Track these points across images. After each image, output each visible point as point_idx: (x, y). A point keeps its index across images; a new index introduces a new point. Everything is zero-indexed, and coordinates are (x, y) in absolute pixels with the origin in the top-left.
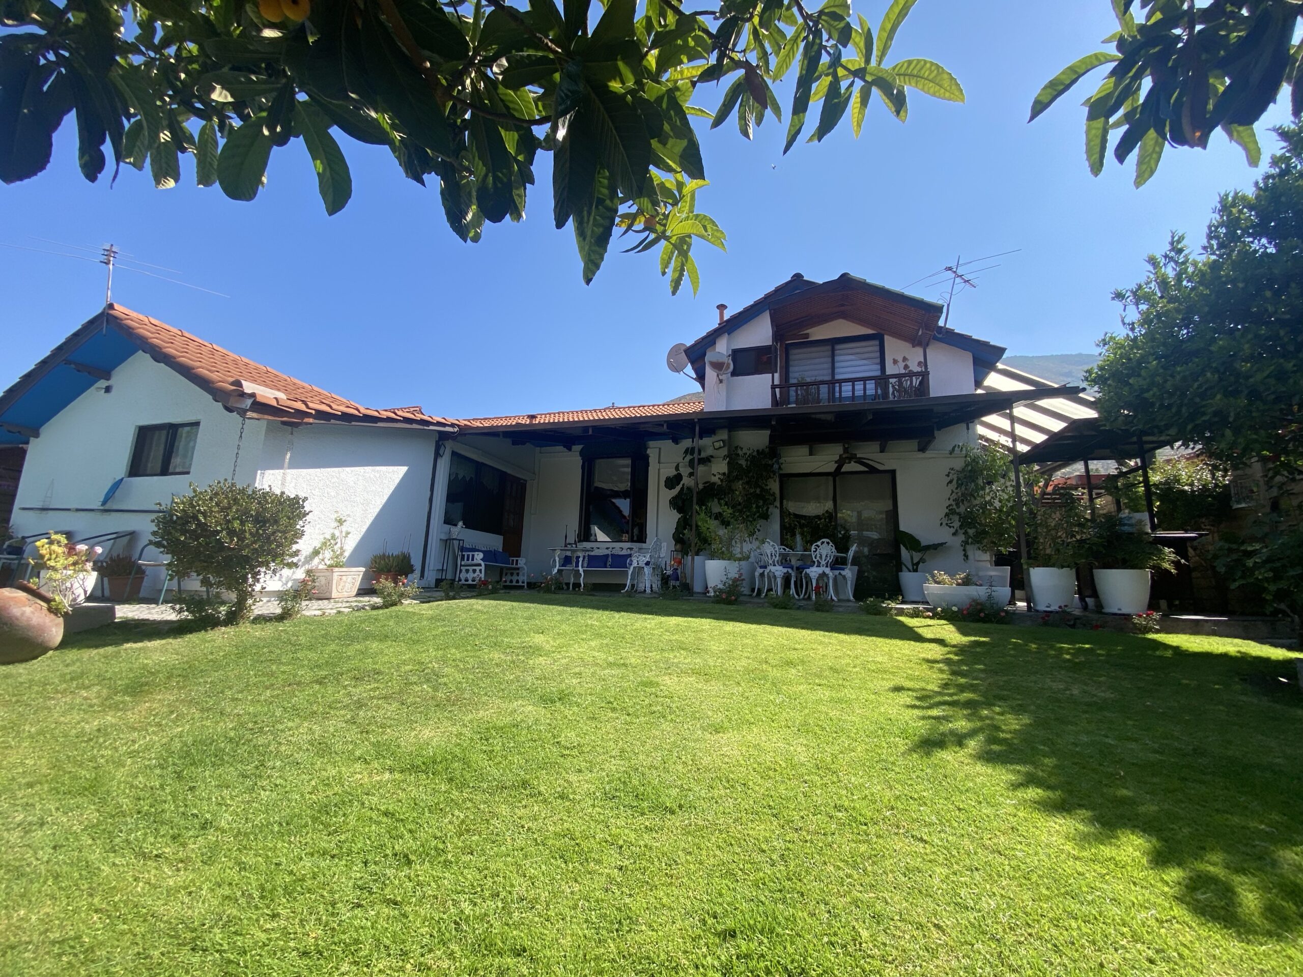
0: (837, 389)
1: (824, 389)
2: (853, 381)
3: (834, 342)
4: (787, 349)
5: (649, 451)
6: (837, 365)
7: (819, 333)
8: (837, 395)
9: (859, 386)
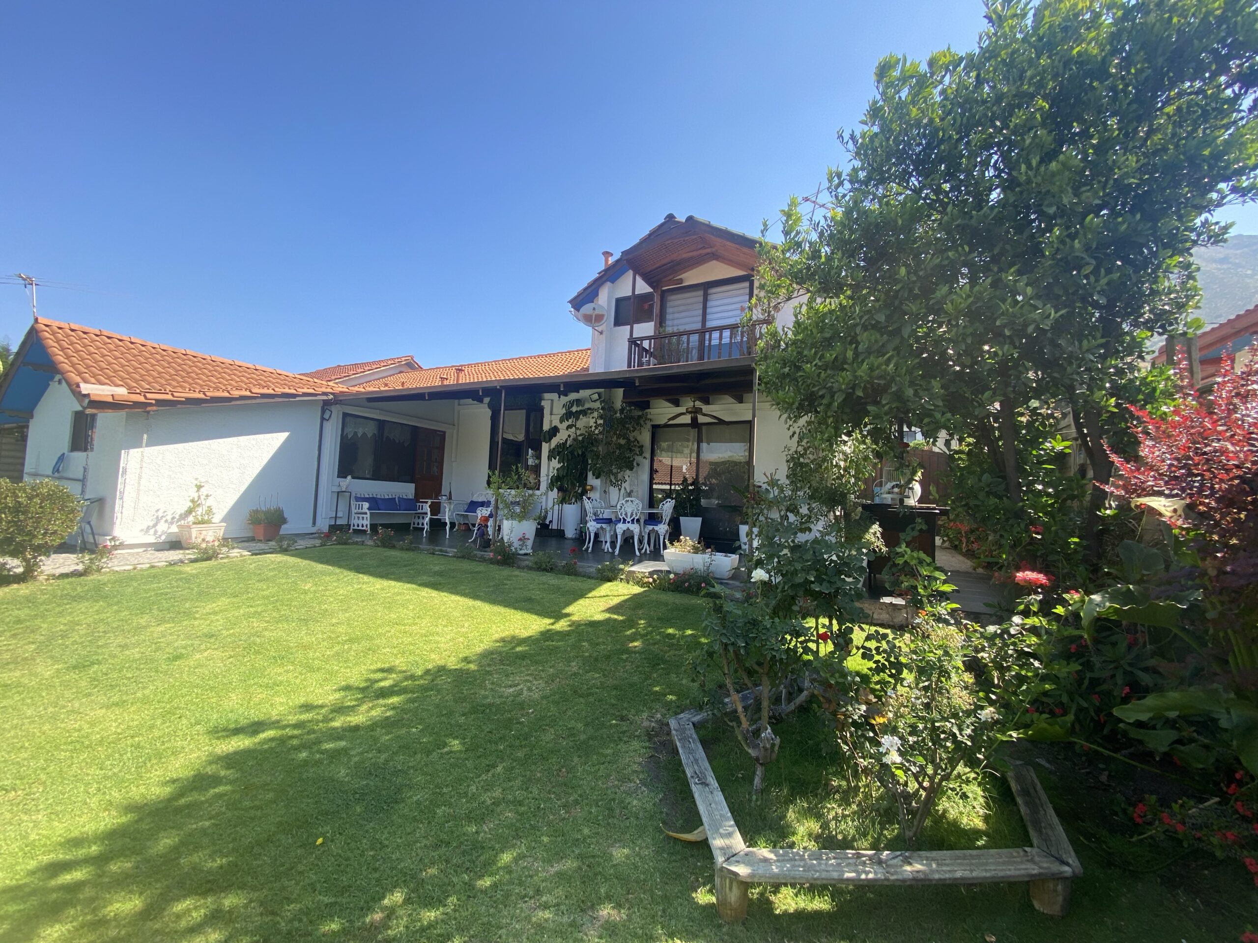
0: (707, 336)
1: (695, 338)
2: (721, 329)
3: (707, 287)
4: (663, 295)
5: (543, 403)
6: (708, 310)
7: (692, 277)
8: (707, 343)
9: (727, 334)
